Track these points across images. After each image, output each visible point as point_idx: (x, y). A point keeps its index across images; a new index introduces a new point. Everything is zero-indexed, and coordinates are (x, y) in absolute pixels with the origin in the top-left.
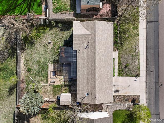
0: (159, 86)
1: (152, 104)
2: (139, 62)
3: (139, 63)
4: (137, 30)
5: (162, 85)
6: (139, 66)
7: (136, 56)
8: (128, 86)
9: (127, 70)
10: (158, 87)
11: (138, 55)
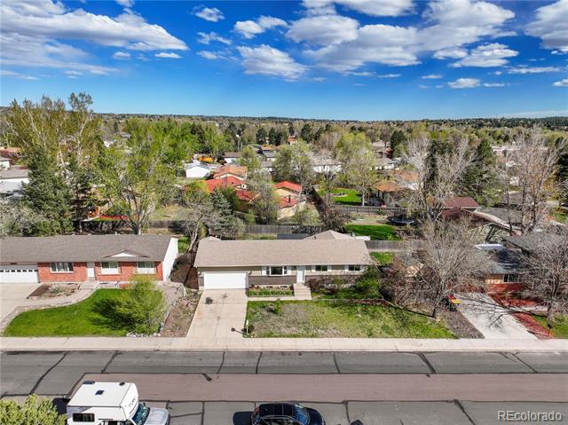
0: (205, 374)
1: (149, 360)
2: (288, 337)
3: (284, 337)
4: (384, 334)
5: (209, 379)
6: (276, 337)
7: (307, 329)
8: (219, 317)
9: (266, 313)
10: (204, 371)
11: (310, 334)
